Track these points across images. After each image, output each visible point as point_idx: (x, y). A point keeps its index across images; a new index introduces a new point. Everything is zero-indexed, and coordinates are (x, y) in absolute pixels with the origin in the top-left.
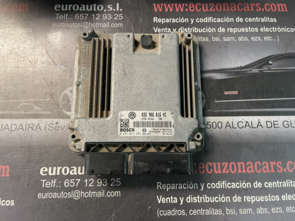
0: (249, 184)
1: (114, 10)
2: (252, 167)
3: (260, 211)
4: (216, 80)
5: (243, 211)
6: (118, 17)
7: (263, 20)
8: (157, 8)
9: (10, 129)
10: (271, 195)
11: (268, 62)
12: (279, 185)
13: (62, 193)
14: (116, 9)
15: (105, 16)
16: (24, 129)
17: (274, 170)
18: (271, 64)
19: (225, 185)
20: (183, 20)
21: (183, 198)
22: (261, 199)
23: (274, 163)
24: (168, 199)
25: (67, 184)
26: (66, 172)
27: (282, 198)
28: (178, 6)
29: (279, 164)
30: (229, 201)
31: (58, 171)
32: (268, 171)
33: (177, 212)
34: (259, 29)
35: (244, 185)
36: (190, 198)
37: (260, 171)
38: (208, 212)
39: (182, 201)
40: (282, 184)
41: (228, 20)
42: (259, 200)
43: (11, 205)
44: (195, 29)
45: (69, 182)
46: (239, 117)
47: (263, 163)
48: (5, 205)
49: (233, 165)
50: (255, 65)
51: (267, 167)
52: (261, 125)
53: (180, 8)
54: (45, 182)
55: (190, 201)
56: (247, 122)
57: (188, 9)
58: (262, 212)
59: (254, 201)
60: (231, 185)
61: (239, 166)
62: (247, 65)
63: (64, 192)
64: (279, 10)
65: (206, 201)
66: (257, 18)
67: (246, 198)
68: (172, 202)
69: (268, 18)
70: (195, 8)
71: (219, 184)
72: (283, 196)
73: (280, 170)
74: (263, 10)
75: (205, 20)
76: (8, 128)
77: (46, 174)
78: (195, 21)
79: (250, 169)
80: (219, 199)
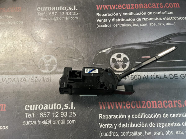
0: (160, 115)
1: (73, 9)
2: (161, 104)
3: (168, 133)
4: (136, 49)
5: (156, 133)
6: (75, 14)
7: (165, 13)
8: (99, 7)
9: (7, 81)
10: (175, 123)
11: (169, 38)
12: (180, 116)
13: (38, 121)
14: (74, 9)
15: (67, 13)
16: (16, 81)
17: (176, 106)
18: (171, 39)
19: (144, 116)
20: (115, 14)
21: (116, 125)
22: (168, 125)
23: (176, 101)
24: (107, 125)
25: (41, 116)
26: (41, 108)
27: (183, 124)
28: (111, 6)
29: (179, 102)
30: (147, 126)
31: (36, 107)
32: (172, 106)
33: (112, 134)
34: (162, 19)
35: (157, 116)
36: (121, 125)
37: (167, 107)
38: (133, 134)
39: (116, 127)
40: (182, 115)
41: (143, 14)
42: (167, 126)
43: (6, 129)
44: (122, 19)
45: (43, 114)
46: (152, 72)
47: (169, 102)
48: (2, 129)
49: (149, 103)
50: (161, 40)
51: (171, 104)
52: (166, 77)
53: (112, 7)
54: (28, 114)
55: (121, 127)
56: (157, 75)
57: (118, 8)
58: (169, 133)
59: (164, 126)
60: (148, 116)
61: (153, 103)
62: (156, 40)
63: (39, 121)
64: (175, 7)
65: (132, 127)
66: (161, 12)
67: (158, 125)
68: (109, 127)
69: (168, 12)
70: (122, 7)
71: (140, 115)
72: (183, 123)
73: (180, 106)
74: (164, 7)
75: (129, 14)
76: (6, 81)
77: (28, 109)
78: (122, 14)
79: (160, 106)
80: (140, 125)
